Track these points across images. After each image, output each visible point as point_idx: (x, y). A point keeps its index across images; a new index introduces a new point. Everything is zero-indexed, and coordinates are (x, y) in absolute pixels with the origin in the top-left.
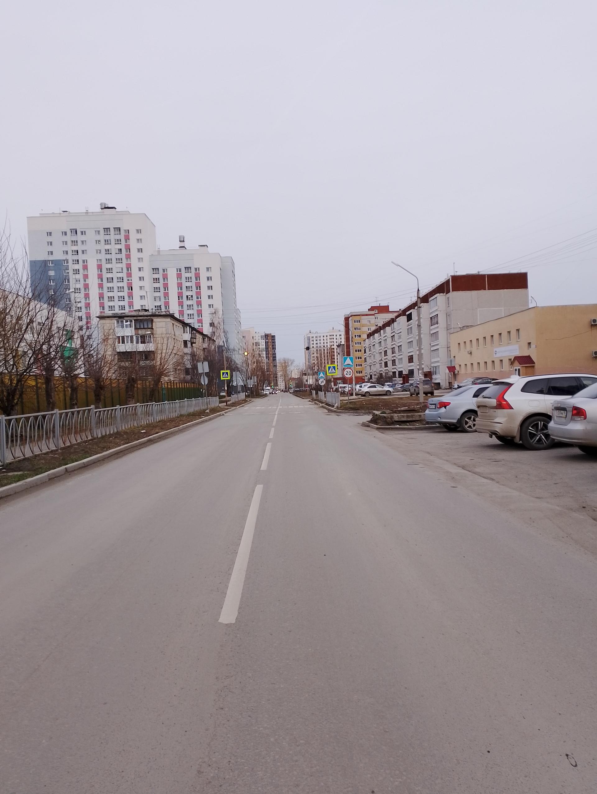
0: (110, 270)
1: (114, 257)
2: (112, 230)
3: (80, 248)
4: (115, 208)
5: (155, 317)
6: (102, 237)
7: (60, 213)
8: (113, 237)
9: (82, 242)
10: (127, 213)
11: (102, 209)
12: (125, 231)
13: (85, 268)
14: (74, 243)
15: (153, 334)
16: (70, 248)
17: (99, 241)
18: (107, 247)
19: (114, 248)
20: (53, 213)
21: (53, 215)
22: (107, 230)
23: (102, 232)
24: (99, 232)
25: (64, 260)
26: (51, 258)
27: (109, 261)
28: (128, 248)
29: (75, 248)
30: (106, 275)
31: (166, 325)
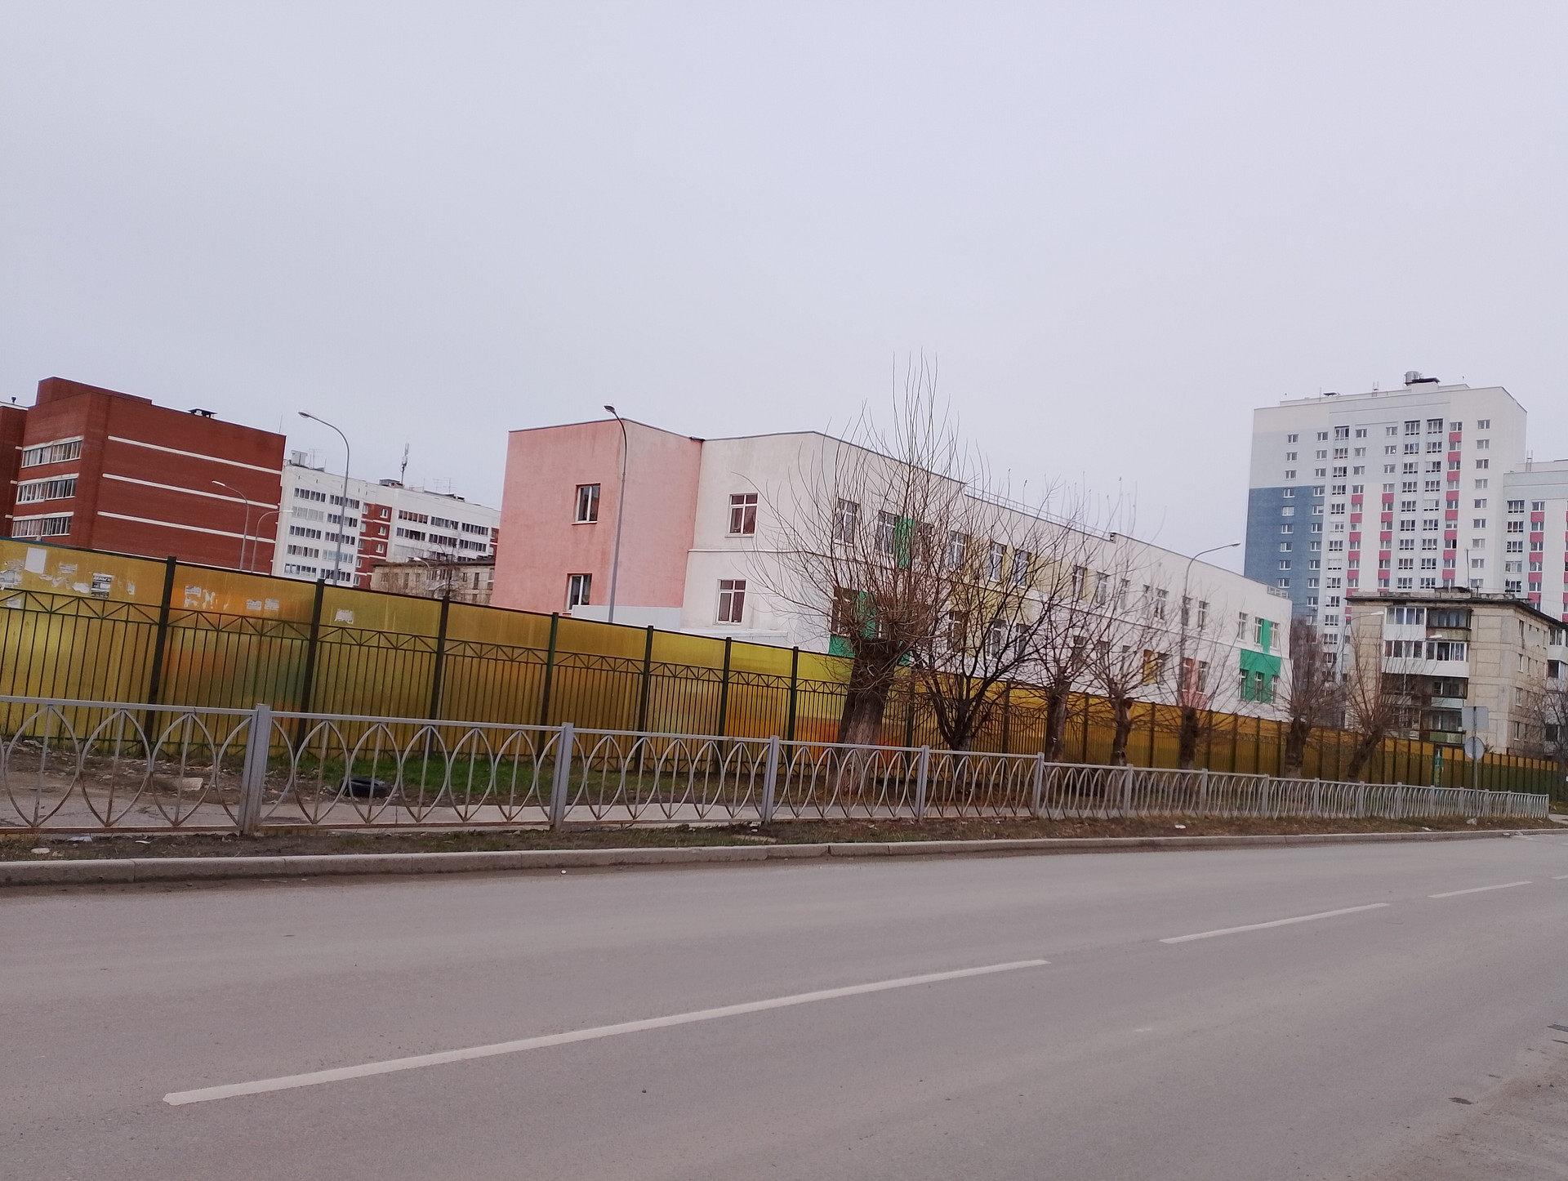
0: (1408, 506)
1: (1421, 478)
2: (1424, 425)
3: (1350, 462)
4: (1437, 381)
5: (1477, 606)
6: (1400, 440)
7: (1320, 398)
8: (1423, 438)
9: (1358, 451)
10: (1465, 388)
11: (1407, 383)
12: (1453, 424)
13: (1357, 501)
14: (1341, 453)
15: (1467, 641)
16: (1331, 463)
17: (1393, 448)
18: (1409, 459)
19: (1423, 460)
20: (1306, 399)
21: (1307, 403)
22: (1412, 425)
23: (1401, 429)
24: (1394, 429)
25: (1316, 488)
26: (1291, 483)
27: (1409, 487)
28: (1455, 460)
29: (1340, 463)
30: (1398, 516)
31: (1502, 623)
